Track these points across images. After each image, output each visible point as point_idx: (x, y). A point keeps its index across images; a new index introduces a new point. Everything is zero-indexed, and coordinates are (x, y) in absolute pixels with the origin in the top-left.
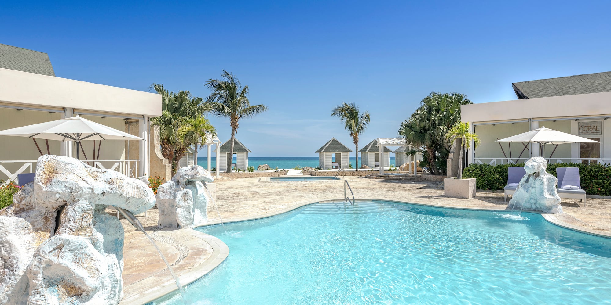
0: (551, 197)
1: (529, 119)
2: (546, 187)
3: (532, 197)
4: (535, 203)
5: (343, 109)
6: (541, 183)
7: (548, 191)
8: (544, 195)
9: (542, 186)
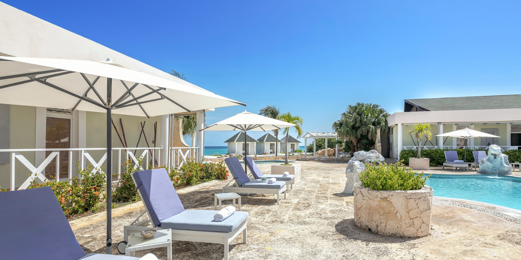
0: (508, 166)
1: (438, 123)
2: (504, 161)
3: (494, 167)
4: (495, 170)
5: (266, 110)
6: (501, 159)
7: (505, 163)
8: (504, 165)
9: (501, 160)
